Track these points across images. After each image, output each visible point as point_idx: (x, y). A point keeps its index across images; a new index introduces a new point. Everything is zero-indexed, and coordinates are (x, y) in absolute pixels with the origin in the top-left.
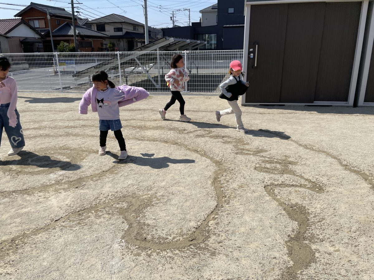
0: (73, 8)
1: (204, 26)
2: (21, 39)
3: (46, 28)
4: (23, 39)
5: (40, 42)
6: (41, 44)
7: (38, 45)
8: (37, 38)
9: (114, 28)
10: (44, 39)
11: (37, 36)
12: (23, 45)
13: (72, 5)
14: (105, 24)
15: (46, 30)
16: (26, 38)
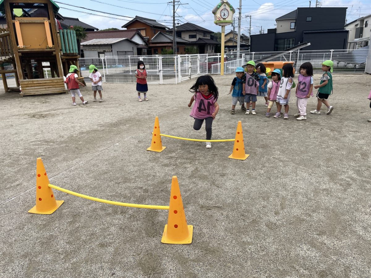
0: (174, 20)
5: (145, 48)
6: (146, 50)
9: (189, 35)
10: (147, 45)
11: (144, 44)
13: (174, 18)
14: (181, 32)
15: (147, 38)
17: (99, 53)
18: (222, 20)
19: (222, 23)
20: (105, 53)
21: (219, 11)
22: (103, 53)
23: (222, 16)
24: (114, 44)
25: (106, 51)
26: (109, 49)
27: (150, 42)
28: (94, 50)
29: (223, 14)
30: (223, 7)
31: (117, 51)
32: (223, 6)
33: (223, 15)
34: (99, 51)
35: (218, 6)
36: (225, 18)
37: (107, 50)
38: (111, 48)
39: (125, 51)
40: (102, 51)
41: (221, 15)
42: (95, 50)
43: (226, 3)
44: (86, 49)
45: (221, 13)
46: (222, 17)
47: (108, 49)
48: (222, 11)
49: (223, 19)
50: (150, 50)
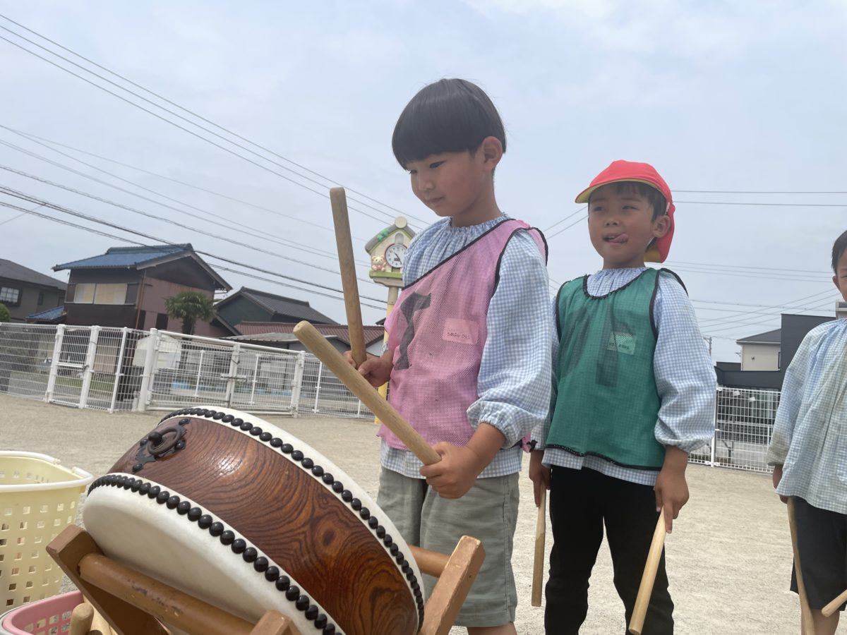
1: (745, 370)
18: (389, 270)
19: (388, 278)
21: (380, 250)
23: (390, 263)
29: (393, 256)
30: (392, 239)
32: (393, 236)
33: (393, 260)
35: (378, 235)
41: (385, 259)
43: (402, 229)
45: (388, 253)
46: (388, 263)
48: (391, 249)
49: (393, 268)
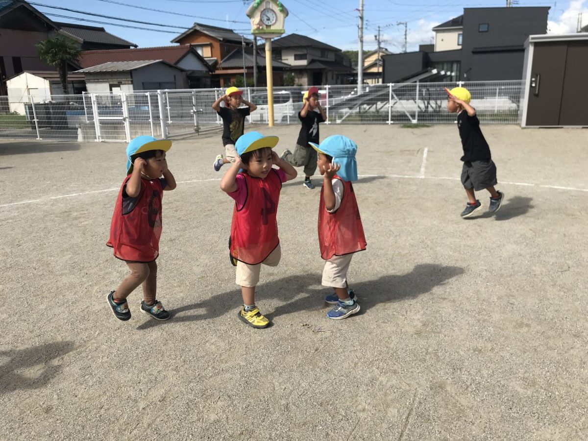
1: (439, 50)
2: (188, 73)
3: (212, 57)
4: (190, 72)
6: (208, 80)
7: (206, 81)
8: (204, 72)
10: (211, 72)
11: (204, 69)
12: (189, 81)
15: (213, 60)
16: (193, 72)
17: (111, 87)
20: (121, 86)
21: (257, 14)
22: (118, 86)
24: (136, 70)
25: (123, 83)
26: (128, 79)
27: (218, 66)
28: (102, 80)
29: (265, 18)
30: (264, 6)
31: (143, 83)
32: (264, 3)
34: (111, 83)
35: (254, 4)
36: (270, 24)
37: (123, 80)
38: (130, 77)
39: (160, 83)
40: (116, 83)
41: (261, 20)
42: (105, 80)
44: (89, 80)
46: (263, 23)
47: (125, 80)
48: (263, 13)
50: (218, 79)
